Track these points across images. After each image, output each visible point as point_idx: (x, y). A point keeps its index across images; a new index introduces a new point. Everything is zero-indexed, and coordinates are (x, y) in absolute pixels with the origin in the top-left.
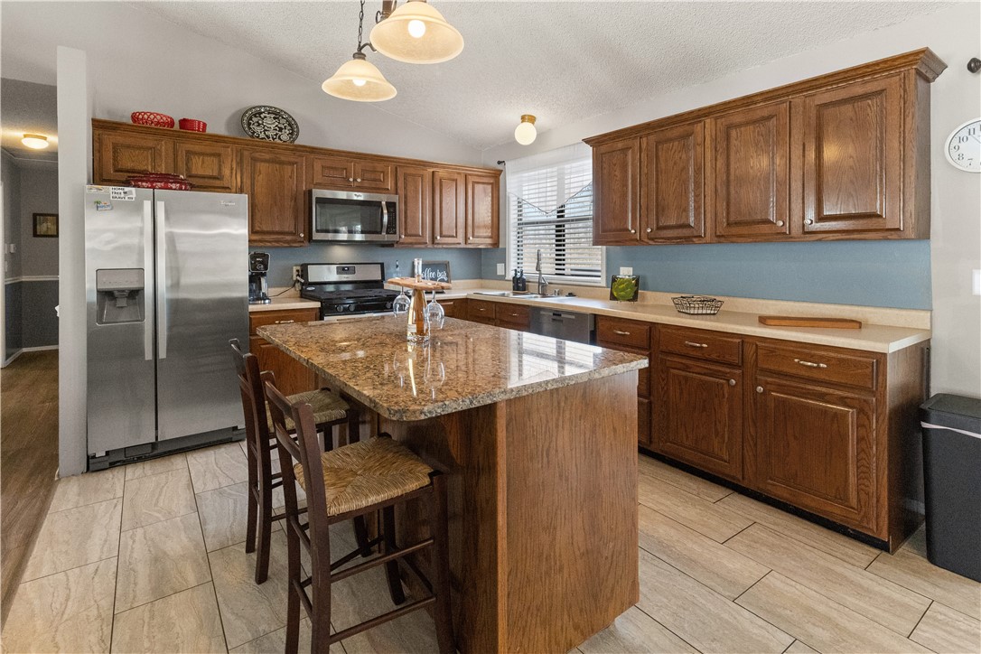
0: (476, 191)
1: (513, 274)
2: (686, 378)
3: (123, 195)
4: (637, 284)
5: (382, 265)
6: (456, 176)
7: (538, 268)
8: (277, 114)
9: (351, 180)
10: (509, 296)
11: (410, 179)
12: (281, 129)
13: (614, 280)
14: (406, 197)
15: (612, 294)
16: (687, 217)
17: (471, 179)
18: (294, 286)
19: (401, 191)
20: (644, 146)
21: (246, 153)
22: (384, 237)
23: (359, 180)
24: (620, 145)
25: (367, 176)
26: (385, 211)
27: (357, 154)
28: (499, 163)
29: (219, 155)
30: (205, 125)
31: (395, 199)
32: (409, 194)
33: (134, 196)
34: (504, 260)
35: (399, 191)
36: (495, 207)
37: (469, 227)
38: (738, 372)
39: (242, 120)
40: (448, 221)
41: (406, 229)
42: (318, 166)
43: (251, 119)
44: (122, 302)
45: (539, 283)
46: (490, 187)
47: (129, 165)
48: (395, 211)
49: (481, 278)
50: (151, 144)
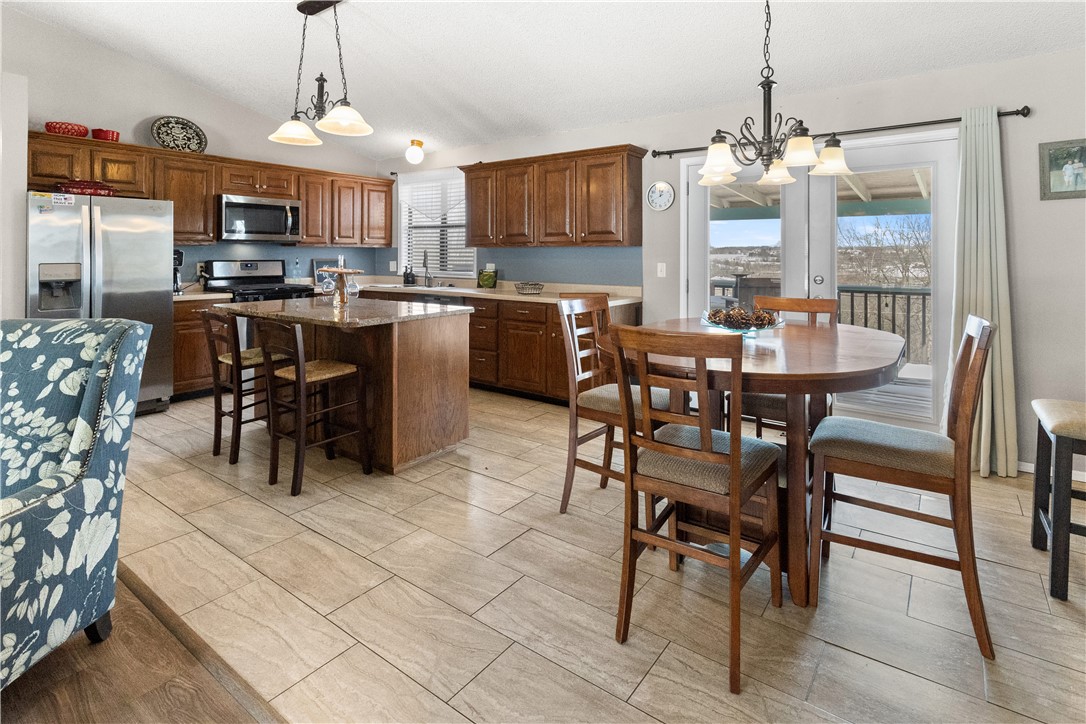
0: (371, 198)
1: (404, 270)
2: (517, 335)
3: (63, 201)
4: (496, 276)
5: (283, 262)
6: (353, 185)
7: (425, 265)
8: (185, 125)
9: (257, 186)
10: (399, 286)
11: (311, 186)
12: (189, 139)
13: (480, 273)
14: (307, 202)
15: (479, 283)
16: (524, 229)
17: (366, 188)
18: (198, 281)
19: (303, 197)
20: (498, 177)
21: (159, 162)
22: (288, 237)
23: (265, 187)
24: (483, 174)
25: (273, 183)
26: (289, 214)
27: (264, 164)
28: (392, 174)
29: (134, 163)
30: (118, 134)
31: (299, 204)
32: (310, 199)
33: (73, 201)
34: (396, 258)
35: (301, 197)
36: (388, 212)
37: (365, 228)
38: (544, 327)
39: (152, 129)
40: (346, 221)
41: (307, 230)
42: (226, 175)
43: (159, 128)
44: (58, 292)
45: (426, 277)
46: (383, 195)
47: (47, 170)
48: (298, 215)
49: (375, 274)
50: (69, 152)
